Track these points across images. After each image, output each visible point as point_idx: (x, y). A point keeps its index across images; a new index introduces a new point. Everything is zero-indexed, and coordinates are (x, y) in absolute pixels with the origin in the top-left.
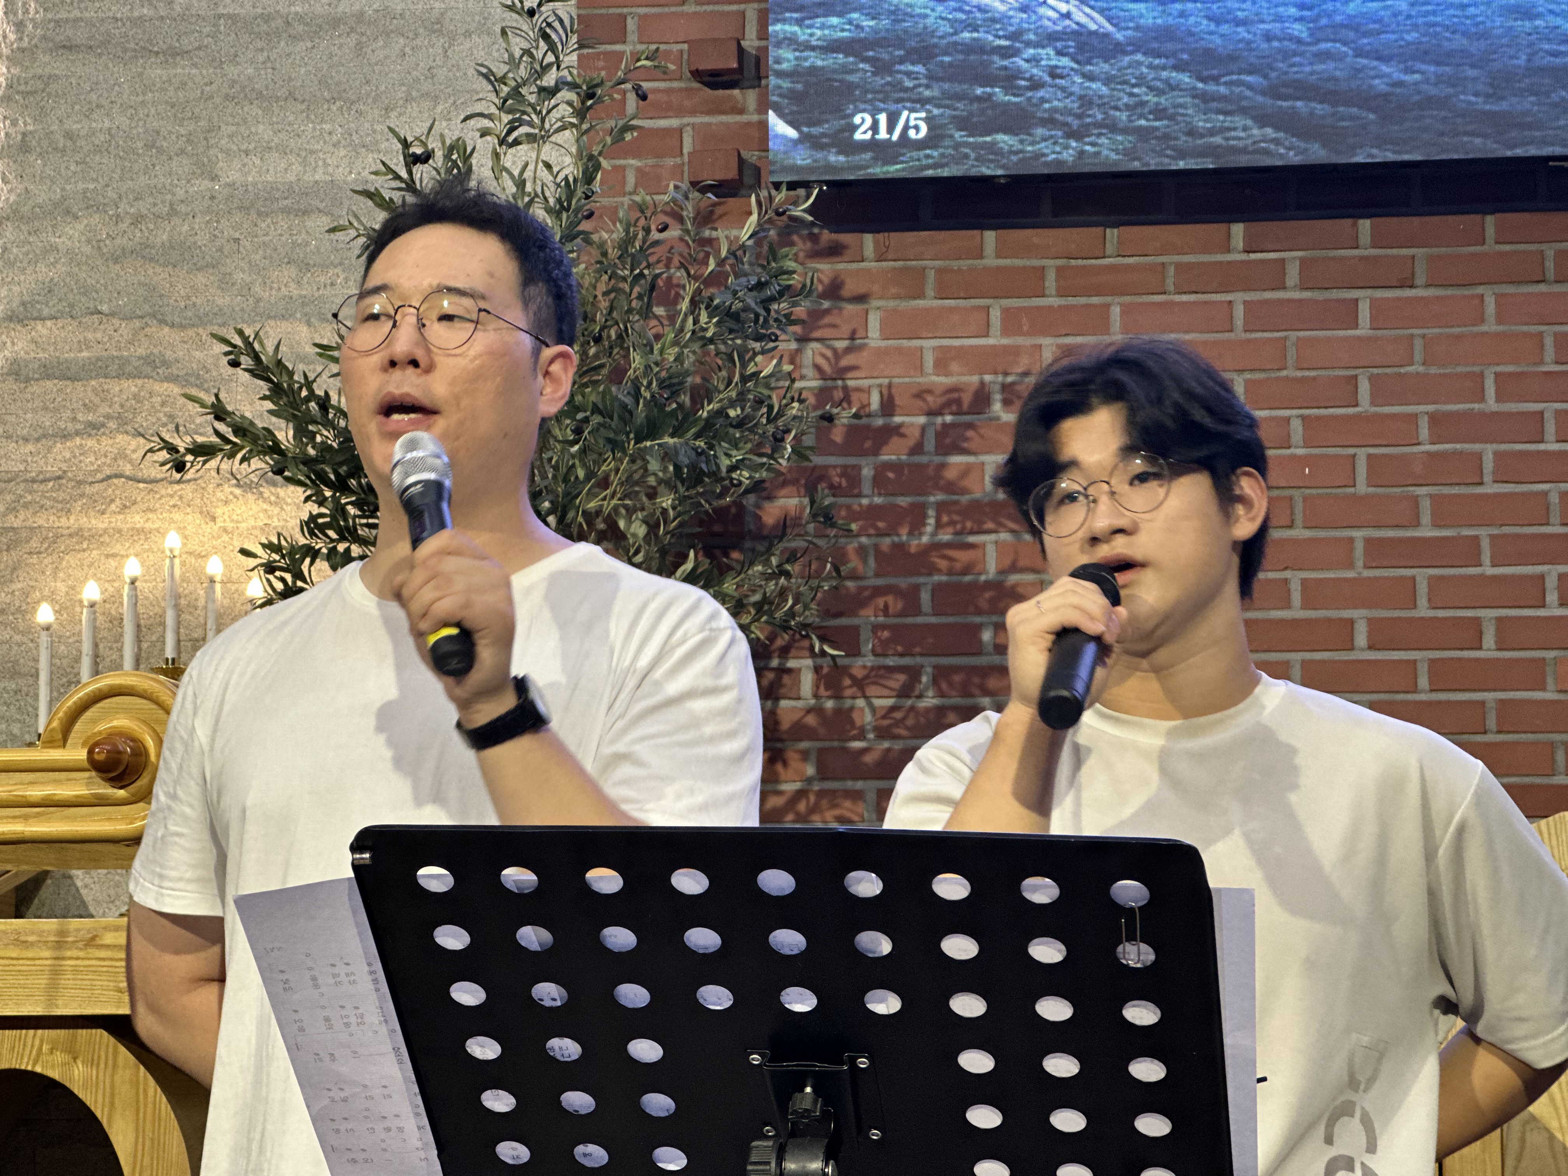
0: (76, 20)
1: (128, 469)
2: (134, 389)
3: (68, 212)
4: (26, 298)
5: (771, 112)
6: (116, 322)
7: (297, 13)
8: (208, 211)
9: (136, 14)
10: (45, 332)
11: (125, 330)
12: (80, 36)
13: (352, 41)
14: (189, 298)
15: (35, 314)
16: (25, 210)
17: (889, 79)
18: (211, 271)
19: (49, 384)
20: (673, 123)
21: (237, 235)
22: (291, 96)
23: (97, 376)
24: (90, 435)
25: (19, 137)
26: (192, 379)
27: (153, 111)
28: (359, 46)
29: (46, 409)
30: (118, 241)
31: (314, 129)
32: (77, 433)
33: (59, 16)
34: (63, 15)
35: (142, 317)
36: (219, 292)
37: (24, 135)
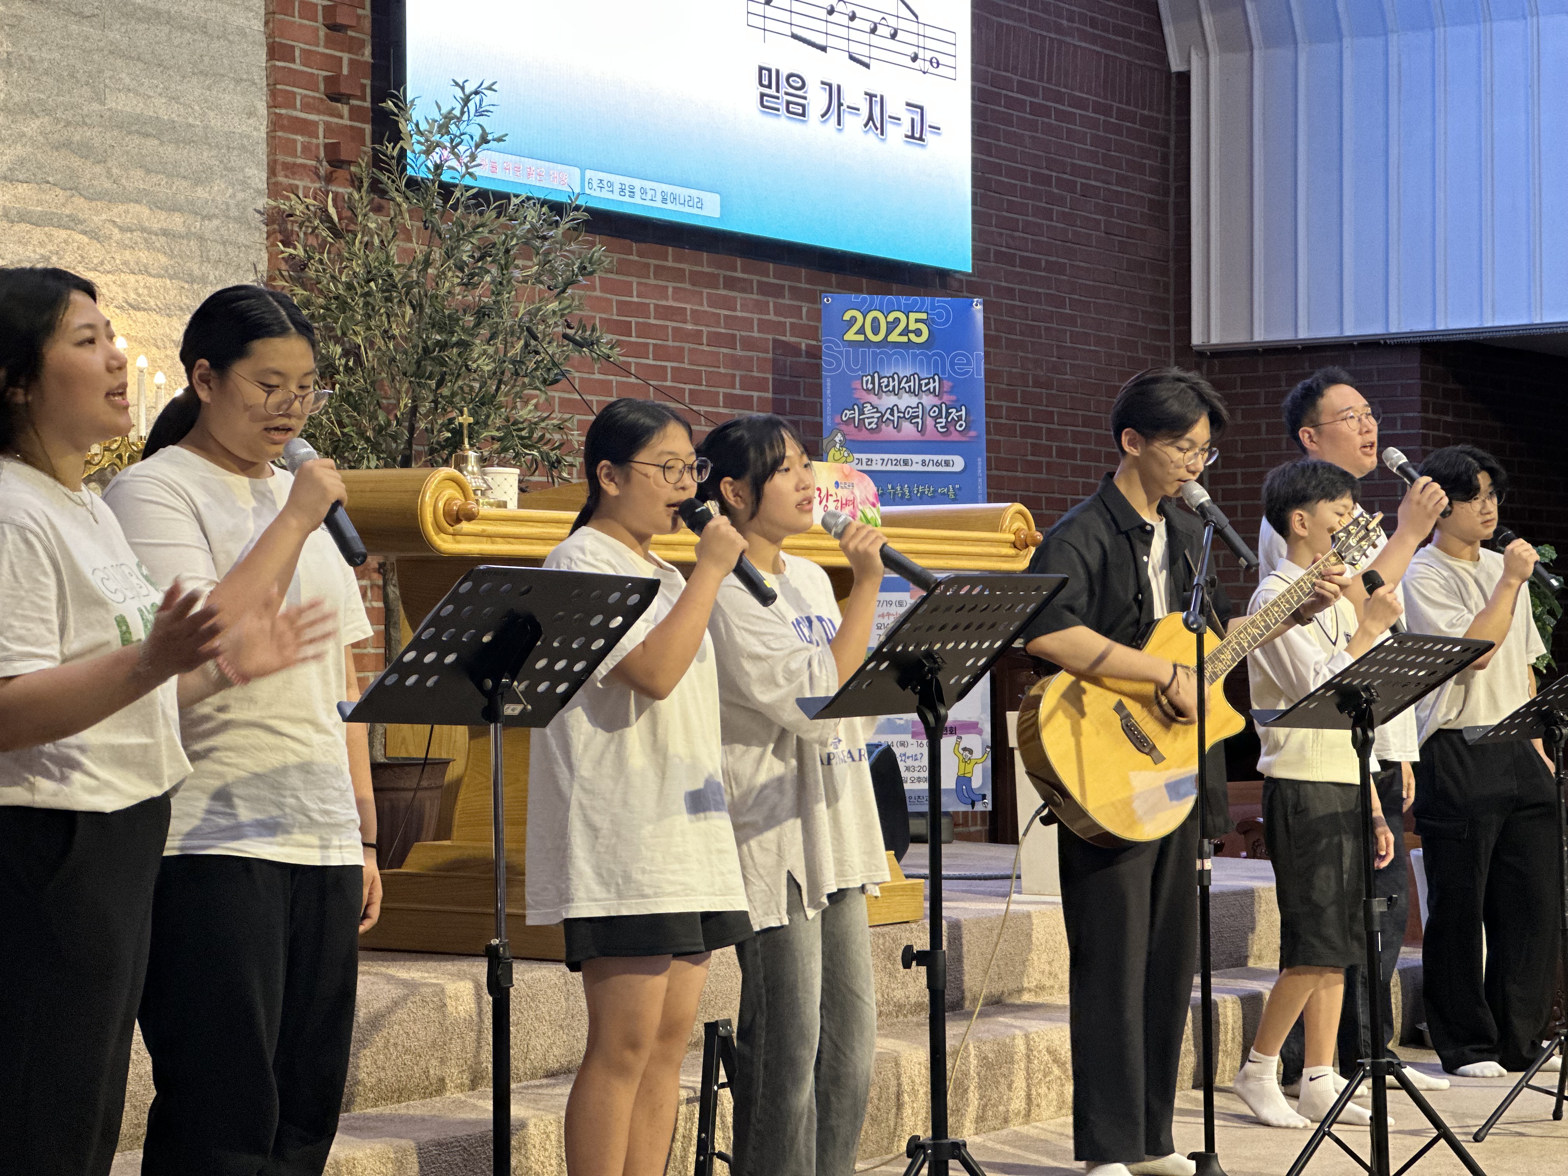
2: (65, 236)
3: (31, 111)
6: (58, 189)
8: (99, 124)
10: (22, 191)
11: (61, 196)
14: (92, 181)
18: (101, 164)
19: (23, 226)
20: (311, 117)
21: (114, 144)
22: (139, 58)
23: (47, 224)
27: (72, 52)
28: (169, 33)
30: (57, 136)
31: (150, 82)
35: (70, 189)
36: (105, 179)
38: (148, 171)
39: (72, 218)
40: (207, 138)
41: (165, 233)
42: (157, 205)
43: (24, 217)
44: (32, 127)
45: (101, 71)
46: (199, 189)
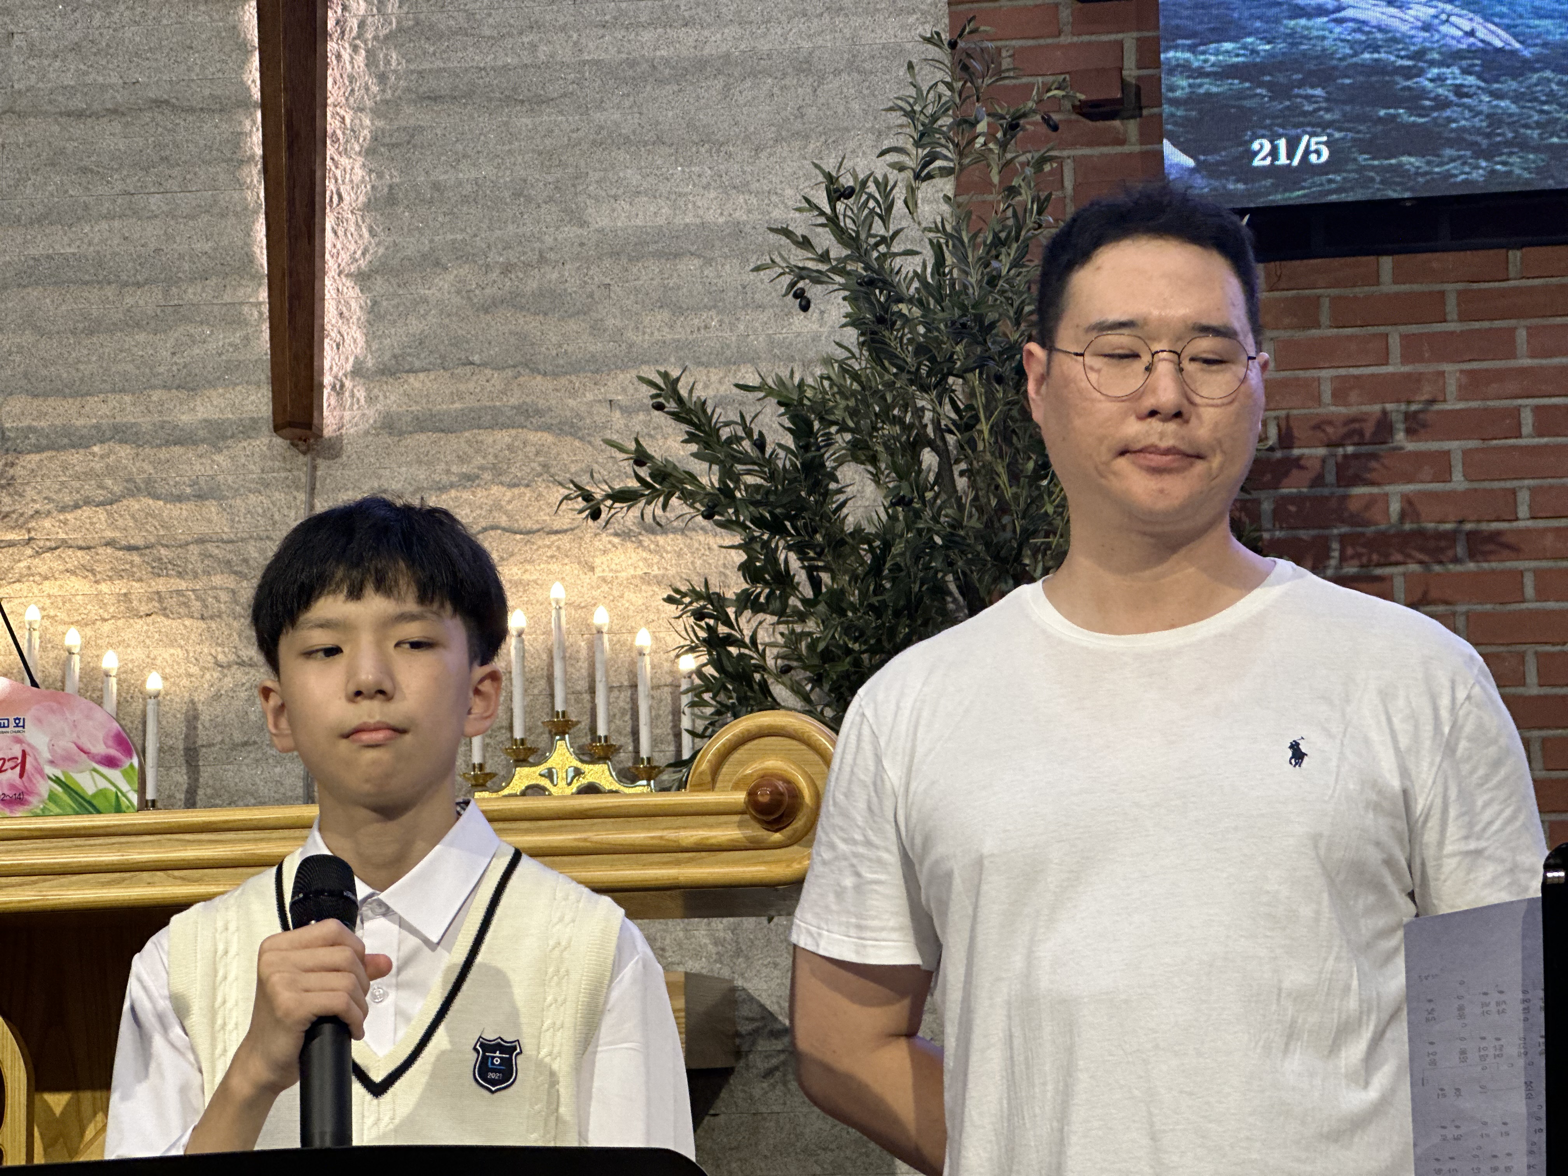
0: (440, 70)
1: (504, 521)
2: (507, 439)
3: (437, 263)
4: (397, 351)
5: (1165, 141)
6: (488, 372)
7: (662, 58)
8: (577, 257)
9: (500, 63)
10: (417, 385)
11: (497, 379)
12: (444, 85)
13: (719, 83)
14: (560, 346)
15: (407, 367)
16: (395, 262)
17: (1288, 103)
18: (582, 317)
19: (422, 437)
21: (608, 281)
22: (660, 140)
23: (471, 427)
24: (465, 487)
25: (386, 190)
26: (566, 428)
27: (520, 159)
28: (727, 87)
29: (420, 462)
30: (488, 291)
31: (683, 171)
32: (452, 486)
33: (421, 67)
34: (426, 66)
35: (514, 366)
36: (591, 339)
37: (391, 187)
39: (523, 409)
43: (422, 424)
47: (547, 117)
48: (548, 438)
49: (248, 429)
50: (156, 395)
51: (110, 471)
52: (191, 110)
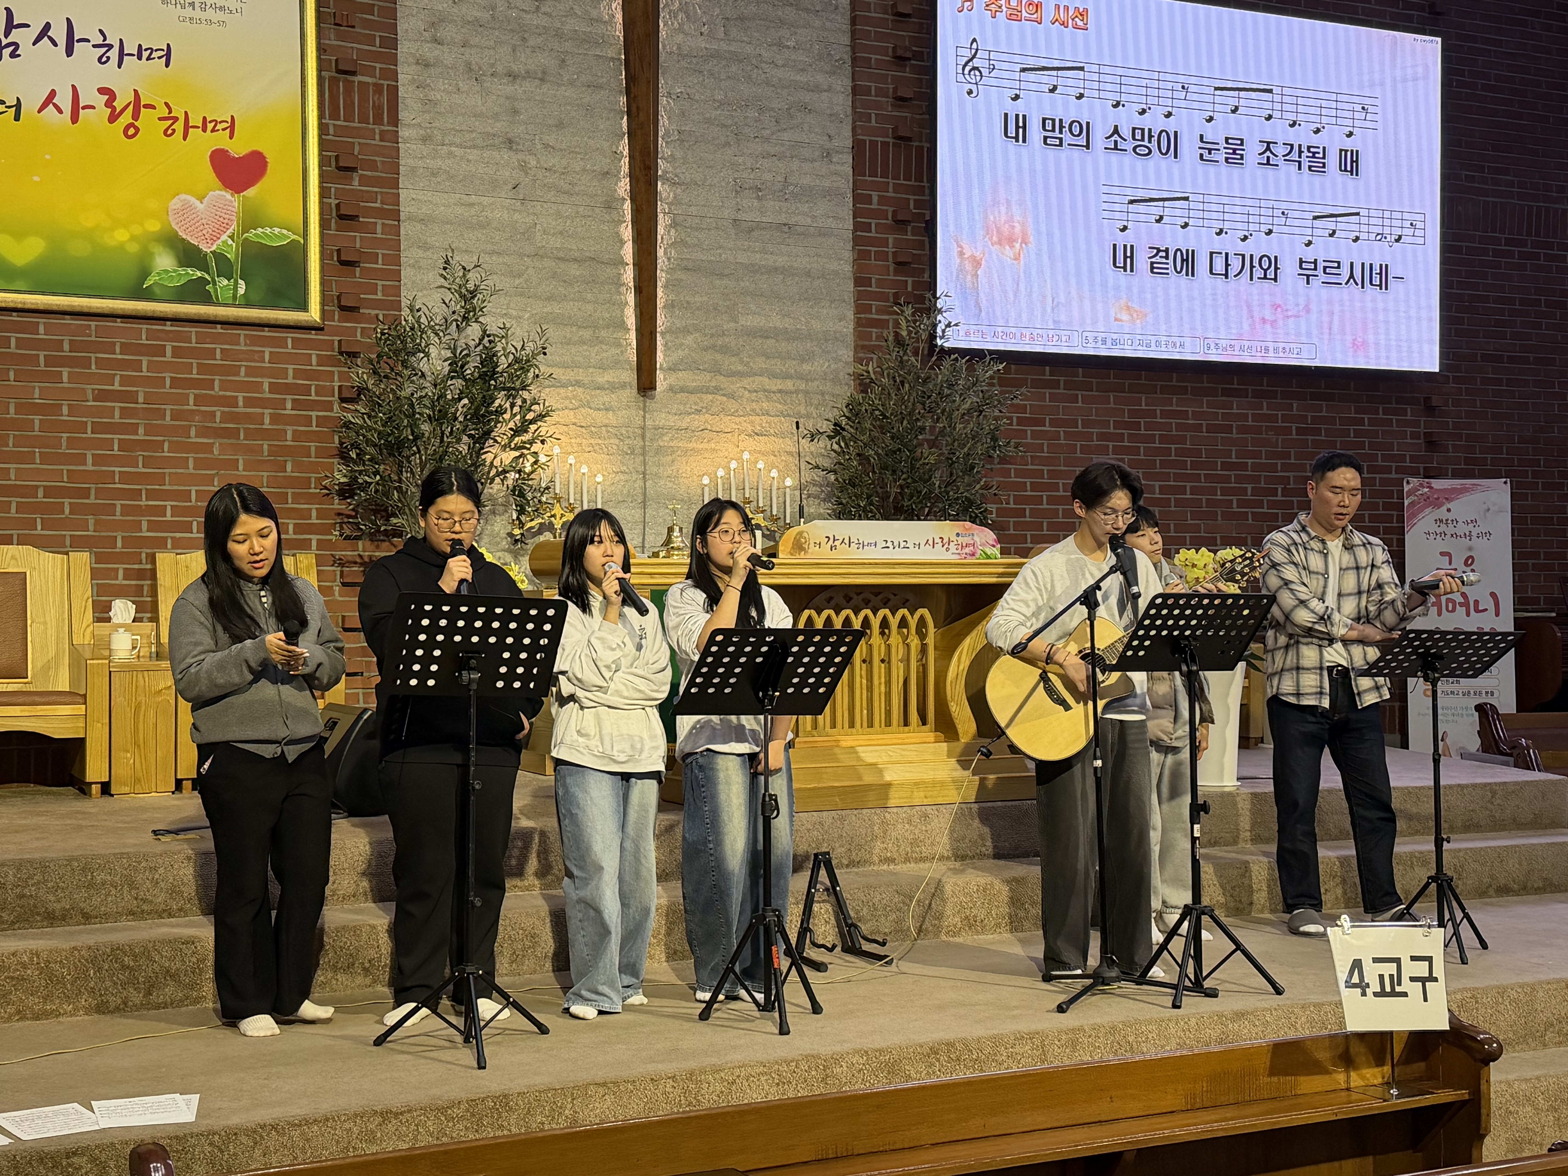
0: (685, 258)
1: (709, 427)
2: (711, 398)
3: (688, 331)
4: (674, 362)
6: (705, 373)
8: (735, 334)
9: (709, 259)
10: (681, 375)
11: (708, 376)
12: (690, 265)
13: (781, 277)
14: (728, 366)
15: (677, 368)
18: (736, 356)
19: (682, 394)
20: (886, 317)
21: (744, 344)
22: (762, 295)
23: (699, 392)
24: (696, 414)
26: (730, 396)
27: (716, 296)
28: (784, 278)
30: (705, 343)
31: (769, 307)
32: (692, 413)
35: (714, 372)
38: (768, 358)
39: (715, 387)
40: (810, 335)
41: (780, 391)
42: (773, 376)
43: (683, 390)
44: (689, 340)
45: (735, 304)
46: (804, 366)
47: (725, 281)
48: (725, 399)
49: (623, 386)
50: (591, 370)
51: (575, 397)
52: (603, 263)
